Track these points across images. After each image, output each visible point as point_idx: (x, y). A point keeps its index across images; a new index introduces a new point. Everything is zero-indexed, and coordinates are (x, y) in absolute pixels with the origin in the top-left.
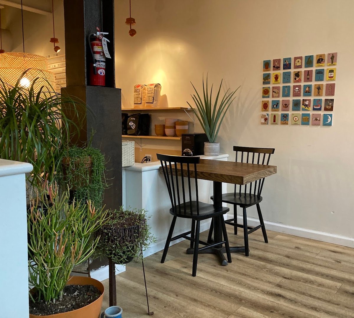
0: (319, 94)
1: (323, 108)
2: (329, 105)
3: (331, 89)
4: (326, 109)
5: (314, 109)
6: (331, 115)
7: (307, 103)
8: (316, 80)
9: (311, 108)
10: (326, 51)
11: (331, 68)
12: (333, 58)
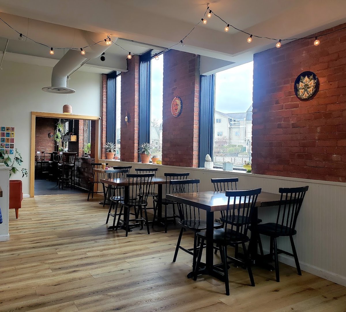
0: (8, 142)
1: (9, 147)
2: (12, 146)
3: (12, 140)
4: (11, 148)
5: (6, 148)
6: (13, 150)
7: (3, 145)
8: (6, 136)
9: (5, 147)
10: (10, 126)
11: (13, 133)
12: (13, 129)
